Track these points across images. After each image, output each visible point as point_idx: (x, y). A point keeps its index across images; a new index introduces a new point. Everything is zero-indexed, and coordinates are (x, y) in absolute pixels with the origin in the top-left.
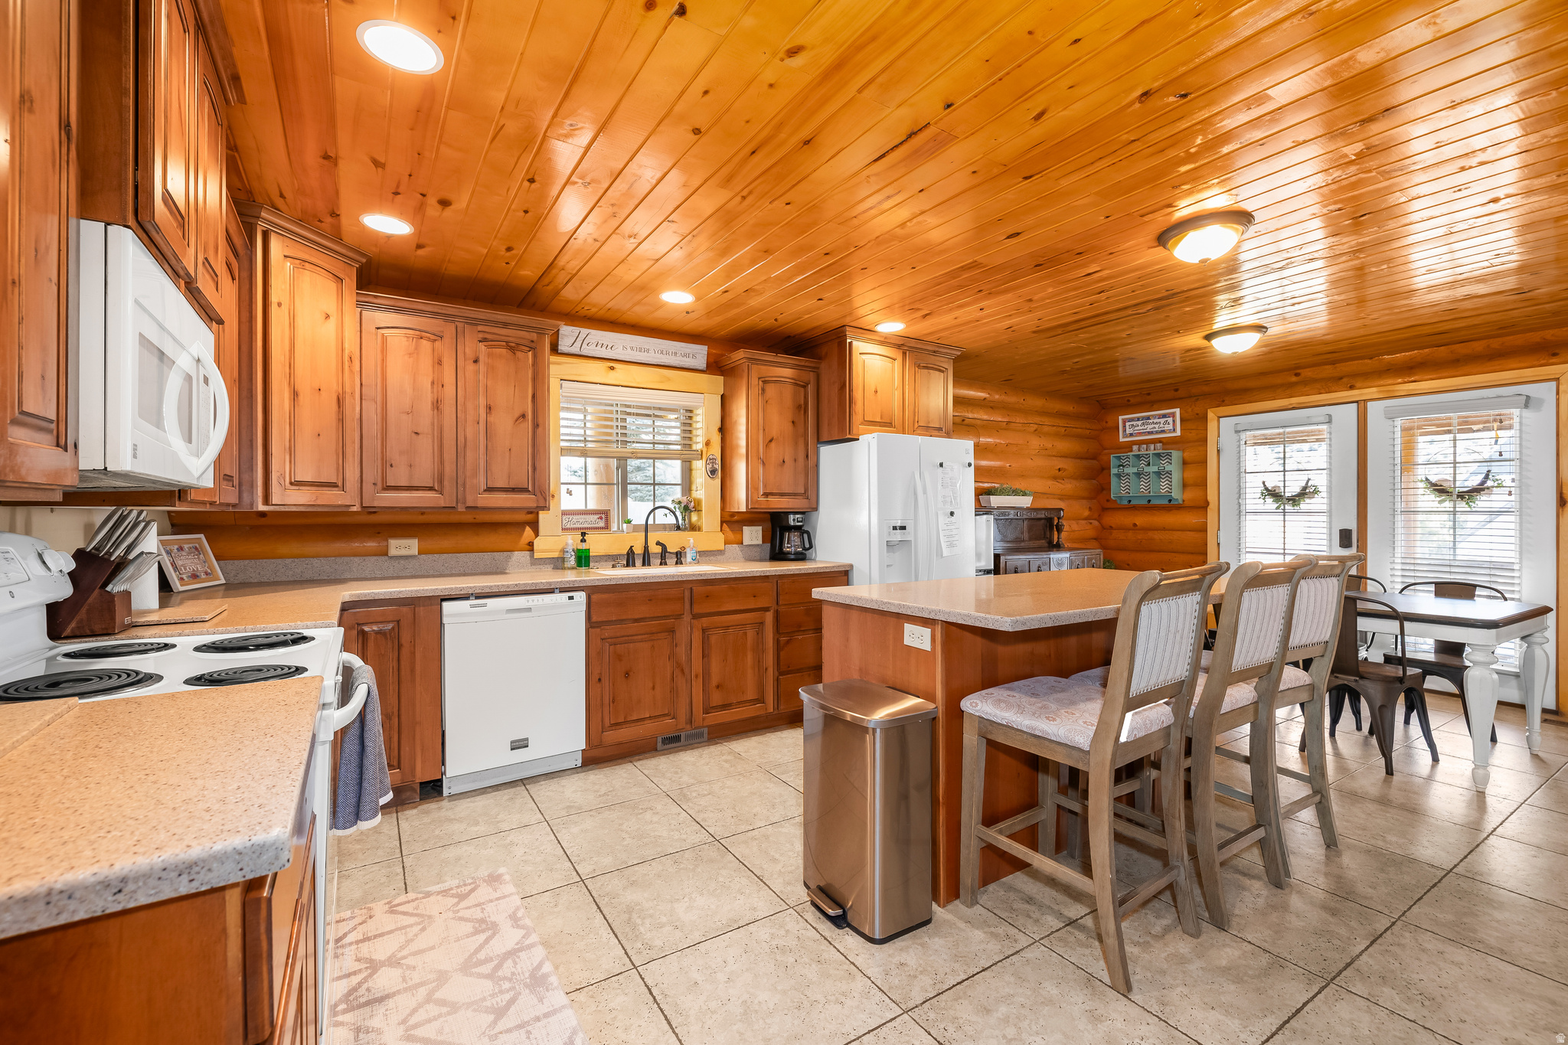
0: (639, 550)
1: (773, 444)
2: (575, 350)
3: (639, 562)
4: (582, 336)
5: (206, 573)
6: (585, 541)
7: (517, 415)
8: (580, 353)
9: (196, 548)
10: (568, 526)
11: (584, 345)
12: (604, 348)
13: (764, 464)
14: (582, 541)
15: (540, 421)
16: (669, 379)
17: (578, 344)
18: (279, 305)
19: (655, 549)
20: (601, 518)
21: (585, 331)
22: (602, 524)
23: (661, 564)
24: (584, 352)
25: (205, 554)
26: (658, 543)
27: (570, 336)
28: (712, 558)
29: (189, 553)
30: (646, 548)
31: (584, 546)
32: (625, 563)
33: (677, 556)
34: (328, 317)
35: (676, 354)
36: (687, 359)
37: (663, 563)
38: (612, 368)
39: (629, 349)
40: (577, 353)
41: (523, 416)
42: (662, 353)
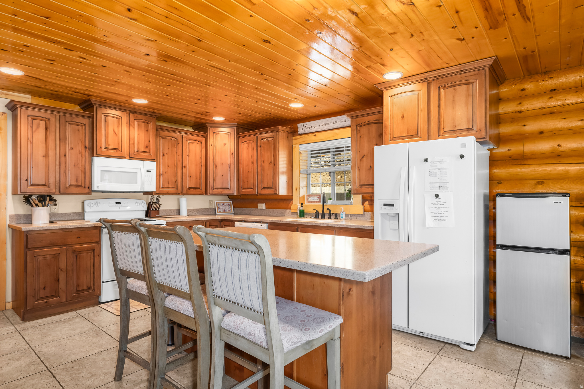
0: (320, 212)
1: (364, 158)
2: (303, 132)
3: (320, 217)
4: (305, 126)
5: (229, 210)
6: (303, 207)
7: (269, 162)
8: (305, 133)
9: (229, 204)
10: (309, 201)
11: (306, 129)
12: (312, 128)
13: (359, 170)
14: (301, 207)
15: (275, 164)
16: (337, 134)
17: (304, 129)
18: (212, 145)
19: (326, 212)
20: (318, 198)
21: (305, 124)
22: (319, 200)
23: (329, 218)
24: (306, 132)
25: (231, 205)
26: (328, 209)
27: (301, 127)
28: (358, 218)
29: (225, 205)
30: (323, 211)
31: (302, 209)
32: (315, 216)
33: (335, 215)
34: (225, 144)
35: (339, 121)
36: (345, 123)
37: (330, 218)
38: (315, 135)
39: (321, 126)
40: (304, 133)
41: (271, 162)
42: (334, 123)
